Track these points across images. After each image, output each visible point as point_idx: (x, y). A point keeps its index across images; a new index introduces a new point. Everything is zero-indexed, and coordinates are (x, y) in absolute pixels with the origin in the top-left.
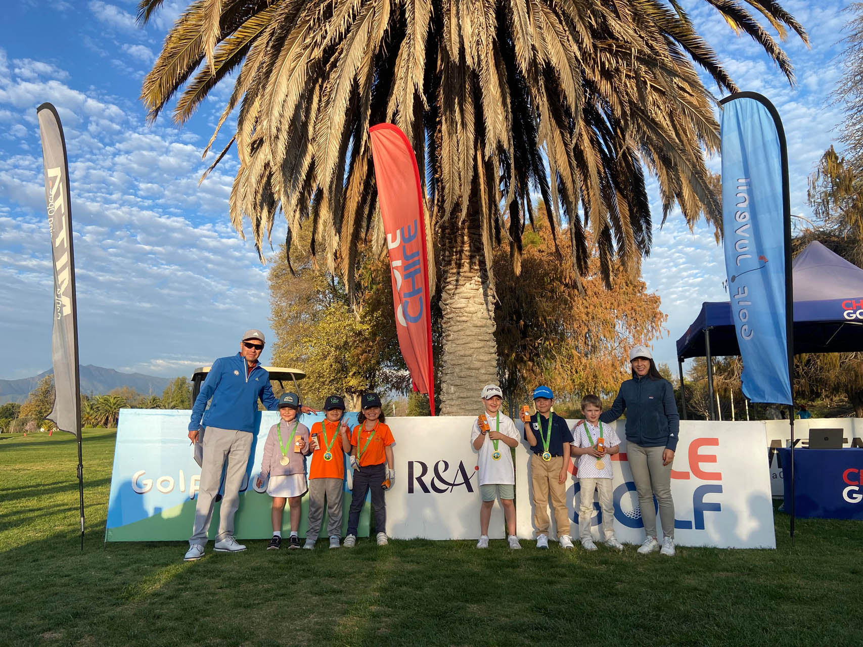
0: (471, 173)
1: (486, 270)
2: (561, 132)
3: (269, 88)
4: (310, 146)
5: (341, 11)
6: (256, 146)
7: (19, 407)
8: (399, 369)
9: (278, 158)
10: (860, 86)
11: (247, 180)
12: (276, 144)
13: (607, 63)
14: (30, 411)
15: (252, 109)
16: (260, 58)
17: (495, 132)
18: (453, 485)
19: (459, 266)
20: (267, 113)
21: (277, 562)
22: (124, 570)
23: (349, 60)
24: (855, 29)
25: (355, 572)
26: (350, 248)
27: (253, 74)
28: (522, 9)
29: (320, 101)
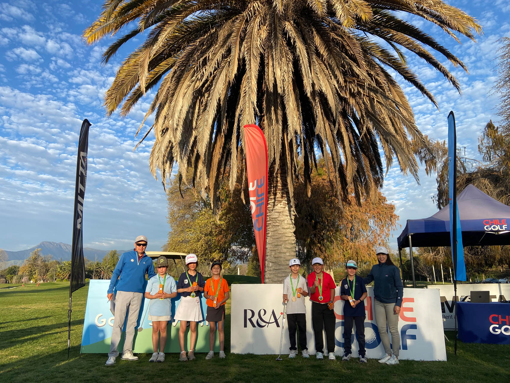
0: (280, 147)
1: (289, 197)
2: (329, 124)
3: (173, 104)
4: (194, 132)
5: (211, 64)
6: (165, 131)
7: (19, 268)
8: (242, 247)
9: (177, 139)
10: (509, 84)
11: (159, 149)
12: (176, 133)
13: (352, 89)
14: (25, 270)
15: (163, 111)
16: (168, 85)
17: (293, 127)
18: (269, 323)
19: (275, 194)
20: (172, 117)
21: (172, 366)
22: (92, 369)
23: (216, 90)
24: (504, 51)
25: (214, 373)
26: (215, 184)
27: (164, 94)
28: (306, 65)
29: (199, 108)
